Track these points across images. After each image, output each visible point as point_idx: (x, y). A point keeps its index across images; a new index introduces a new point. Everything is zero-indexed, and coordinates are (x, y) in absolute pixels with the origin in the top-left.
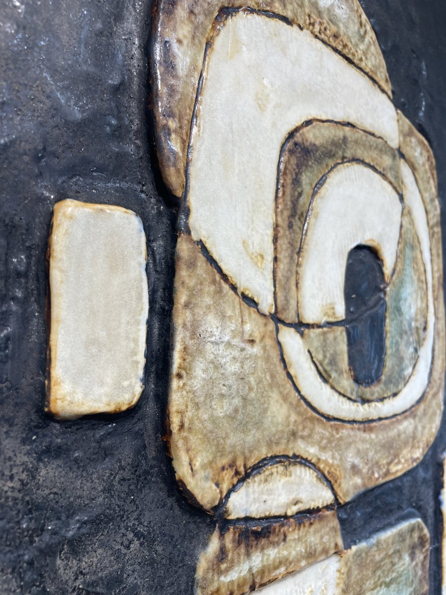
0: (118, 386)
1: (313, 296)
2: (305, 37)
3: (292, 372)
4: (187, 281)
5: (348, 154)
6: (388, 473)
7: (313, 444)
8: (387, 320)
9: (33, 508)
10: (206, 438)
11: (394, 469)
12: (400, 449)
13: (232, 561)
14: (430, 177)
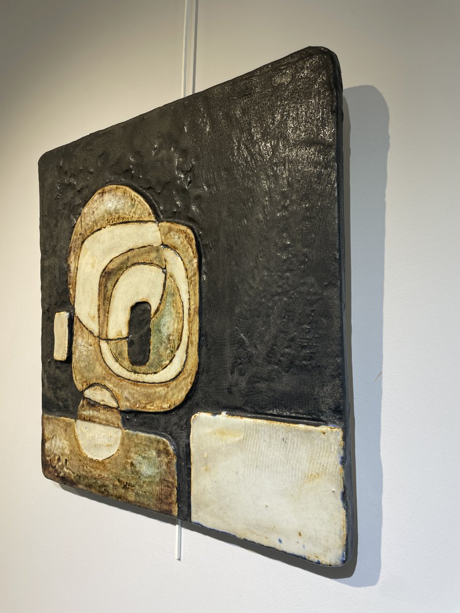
0: (63, 355)
2: (109, 228)
3: (103, 356)
5: (129, 264)
7: (111, 384)
8: (152, 336)
10: (79, 372)
11: (148, 407)
12: (155, 400)
13: (86, 409)
14: (188, 248)
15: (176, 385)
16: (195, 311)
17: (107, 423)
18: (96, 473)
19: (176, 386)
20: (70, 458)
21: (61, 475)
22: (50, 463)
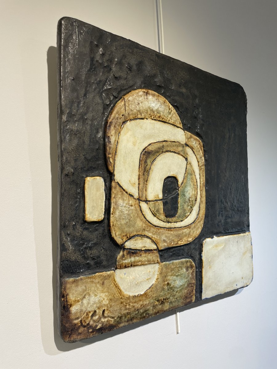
0: (99, 216)
1: (151, 193)
2: (149, 121)
3: (144, 214)
4: (114, 192)
5: (164, 150)
6: (177, 243)
7: (150, 233)
8: (179, 198)
9: (82, 239)
10: (119, 228)
11: (180, 243)
12: (183, 237)
13: (126, 258)
14: (200, 150)
15: (195, 226)
17: (149, 263)
18: (137, 306)
20: (109, 307)
21: (98, 327)
22: (80, 324)
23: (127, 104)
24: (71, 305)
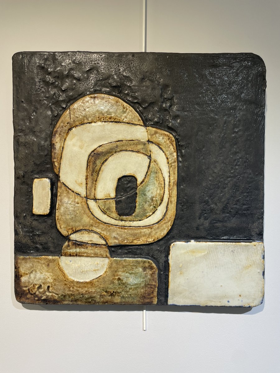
0: (44, 210)
1: (101, 192)
2: (99, 123)
3: (91, 211)
4: (59, 191)
5: (118, 150)
6: (132, 242)
7: (99, 229)
8: (138, 198)
10: (64, 222)
11: (135, 241)
12: (141, 237)
13: (71, 248)
14: (170, 146)
16: (174, 183)
17: (95, 256)
18: (83, 291)
19: (158, 228)
20: (53, 285)
21: (43, 298)
22: (28, 292)
23: (71, 113)
24: (21, 276)
